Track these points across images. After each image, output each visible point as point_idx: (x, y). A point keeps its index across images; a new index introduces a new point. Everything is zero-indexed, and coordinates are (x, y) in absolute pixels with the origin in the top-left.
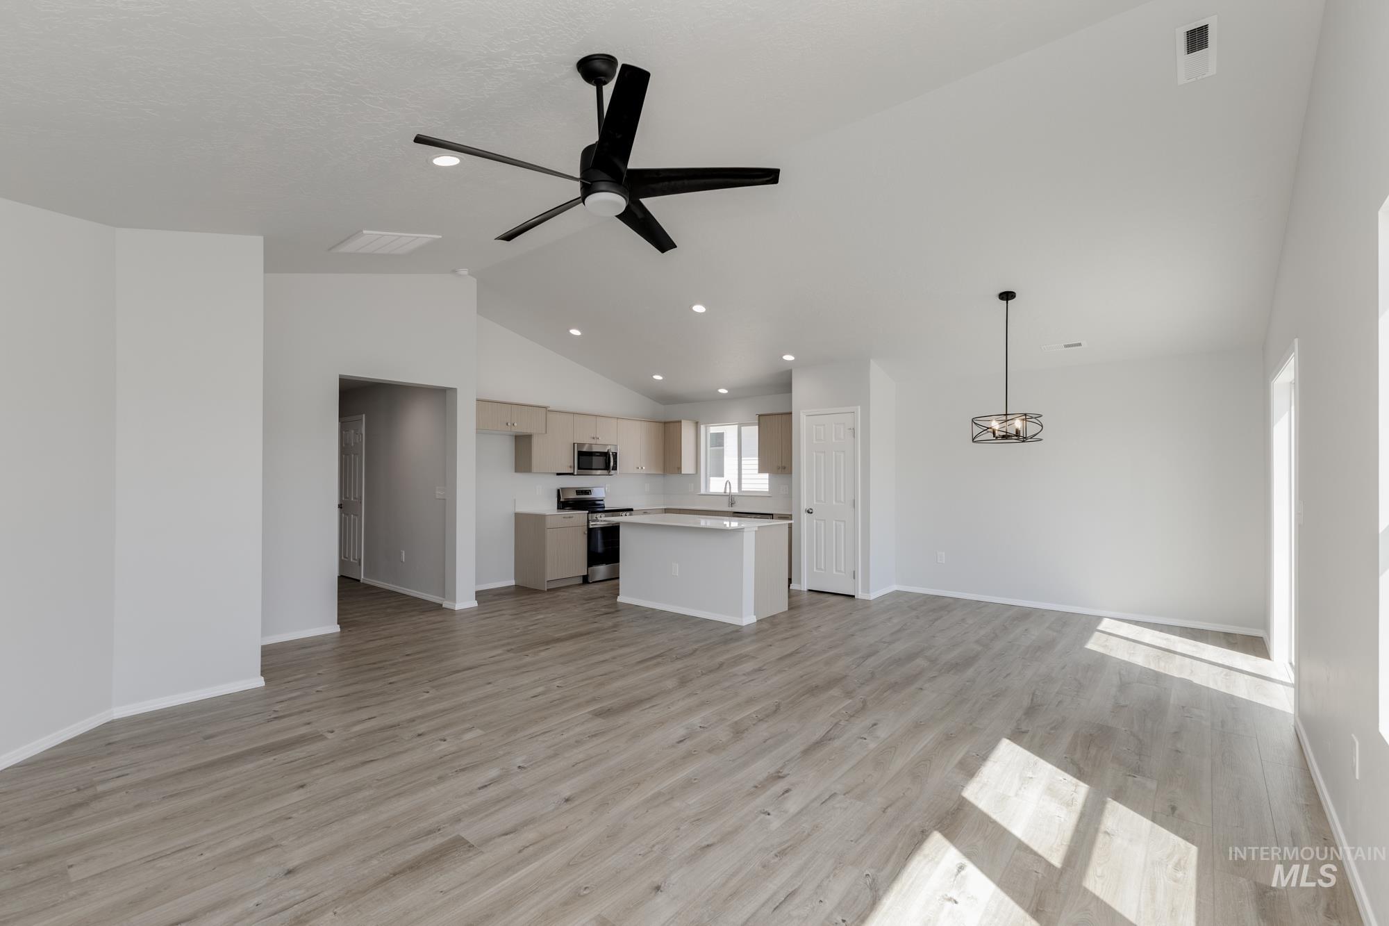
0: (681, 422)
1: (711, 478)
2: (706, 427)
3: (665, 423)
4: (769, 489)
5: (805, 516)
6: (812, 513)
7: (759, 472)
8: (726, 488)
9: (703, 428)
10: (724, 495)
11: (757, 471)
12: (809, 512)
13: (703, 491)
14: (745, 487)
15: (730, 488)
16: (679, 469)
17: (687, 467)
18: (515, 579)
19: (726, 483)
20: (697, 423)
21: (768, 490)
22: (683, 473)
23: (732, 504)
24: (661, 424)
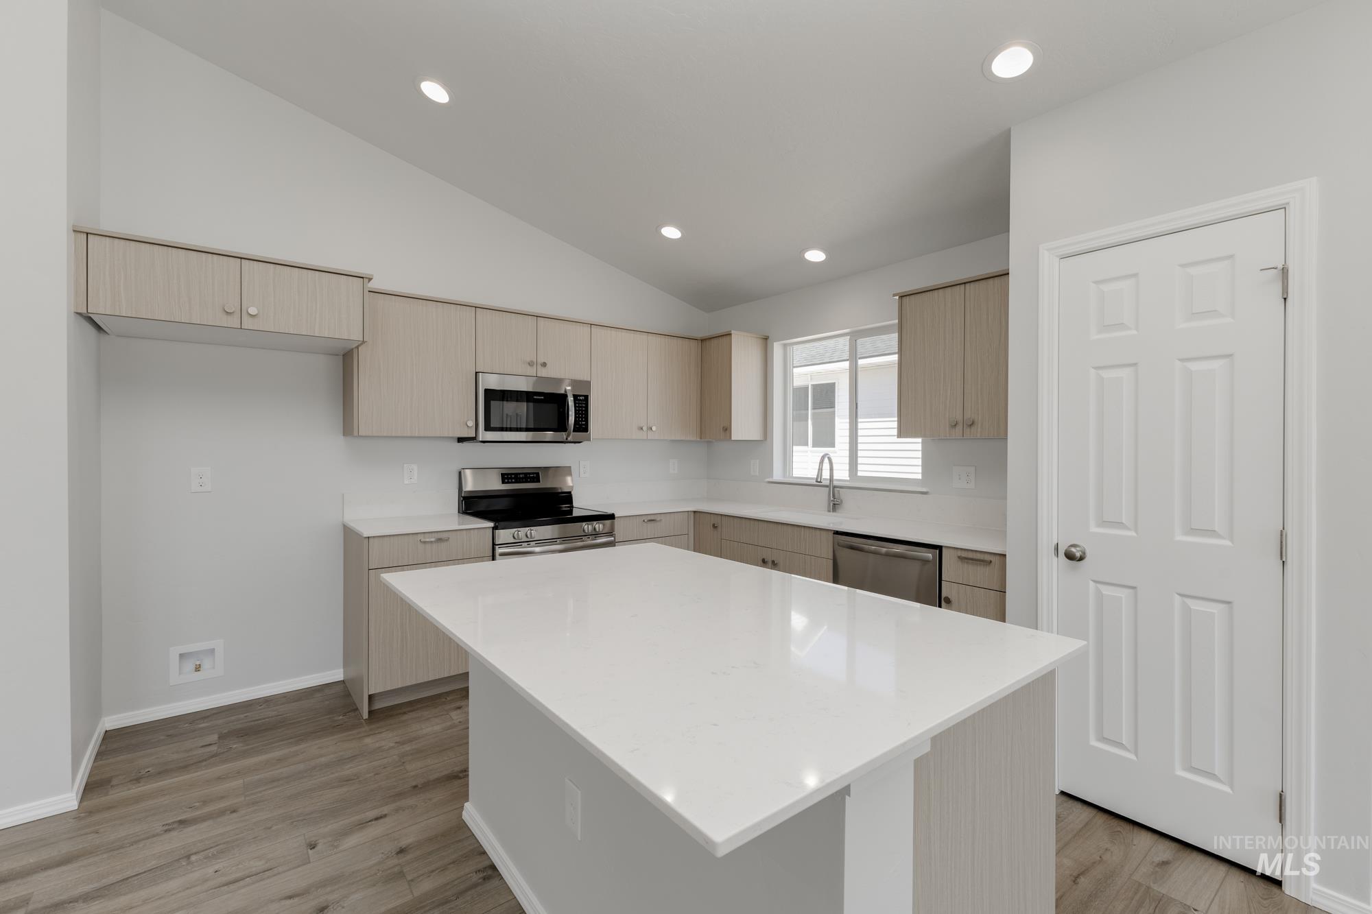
0: (731, 334)
1: (795, 448)
2: (785, 346)
3: (703, 340)
4: (923, 473)
5: (1052, 569)
6: (1081, 559)
7: (900, 435)
8: (820, 470)
9: (777, 349)
10: (818, 483)
11: (895, 432)
12: (1070, 556)
13: (777, 475)
14: (863, 471)
15: (831, 470)
16: (727, 430)
17: (744, 425)
18: (344, 668)
19: (822, 462)
20: (766, 339)
21: (919, 477)
22: (733, 439)
23: (835, 505)
24: (693, 343)
